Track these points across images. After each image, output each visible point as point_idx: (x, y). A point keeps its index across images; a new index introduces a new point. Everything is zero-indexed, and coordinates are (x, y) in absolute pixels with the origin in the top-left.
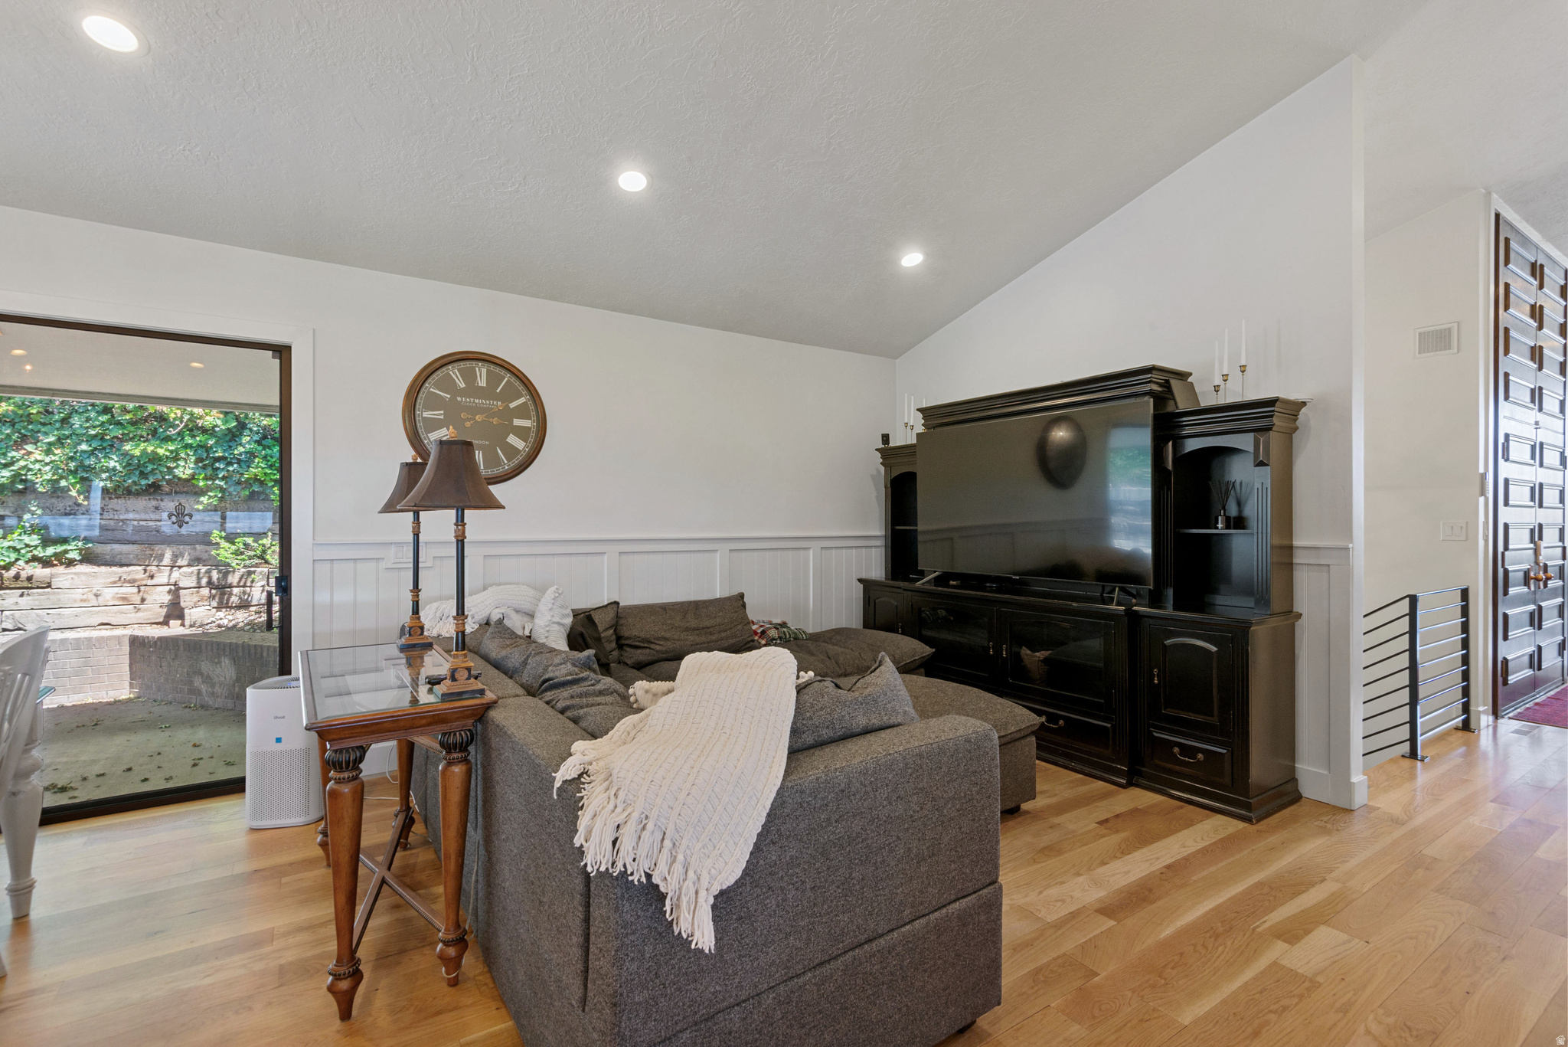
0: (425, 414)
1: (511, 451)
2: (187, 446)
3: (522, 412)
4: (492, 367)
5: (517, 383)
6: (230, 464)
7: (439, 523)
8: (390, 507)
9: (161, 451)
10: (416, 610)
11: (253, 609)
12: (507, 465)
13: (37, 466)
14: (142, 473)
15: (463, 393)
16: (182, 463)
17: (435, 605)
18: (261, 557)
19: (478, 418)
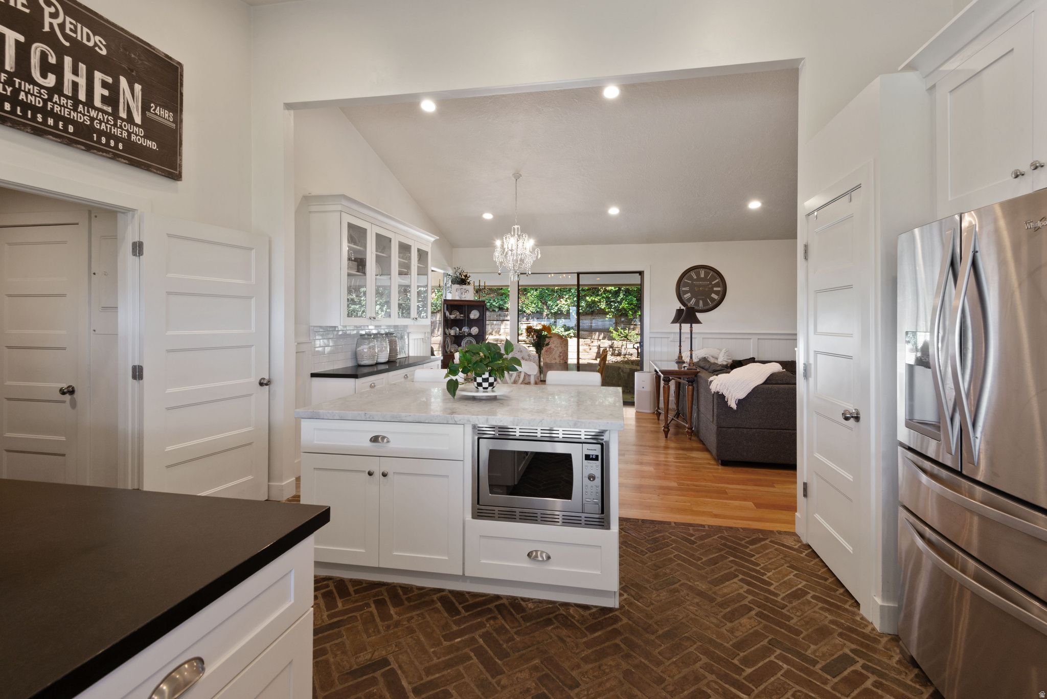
0: (683, 289)
1: (713, 300)
2: (603, 297)
3: (717, 285)
4: (706, 270)
5: (715, 275)
6: (615, 303)
7: (686, 327)
8: (674, 322)
9: (596, 299)
10: (680, 352)
11: (622, 356)
12: (711, 305)
13: (564, 306)
14: (590, 307)
15: (696, 280)
16: (602, 303)
17: (686, 353)
18: (626, 337)
19: (701, 289)
